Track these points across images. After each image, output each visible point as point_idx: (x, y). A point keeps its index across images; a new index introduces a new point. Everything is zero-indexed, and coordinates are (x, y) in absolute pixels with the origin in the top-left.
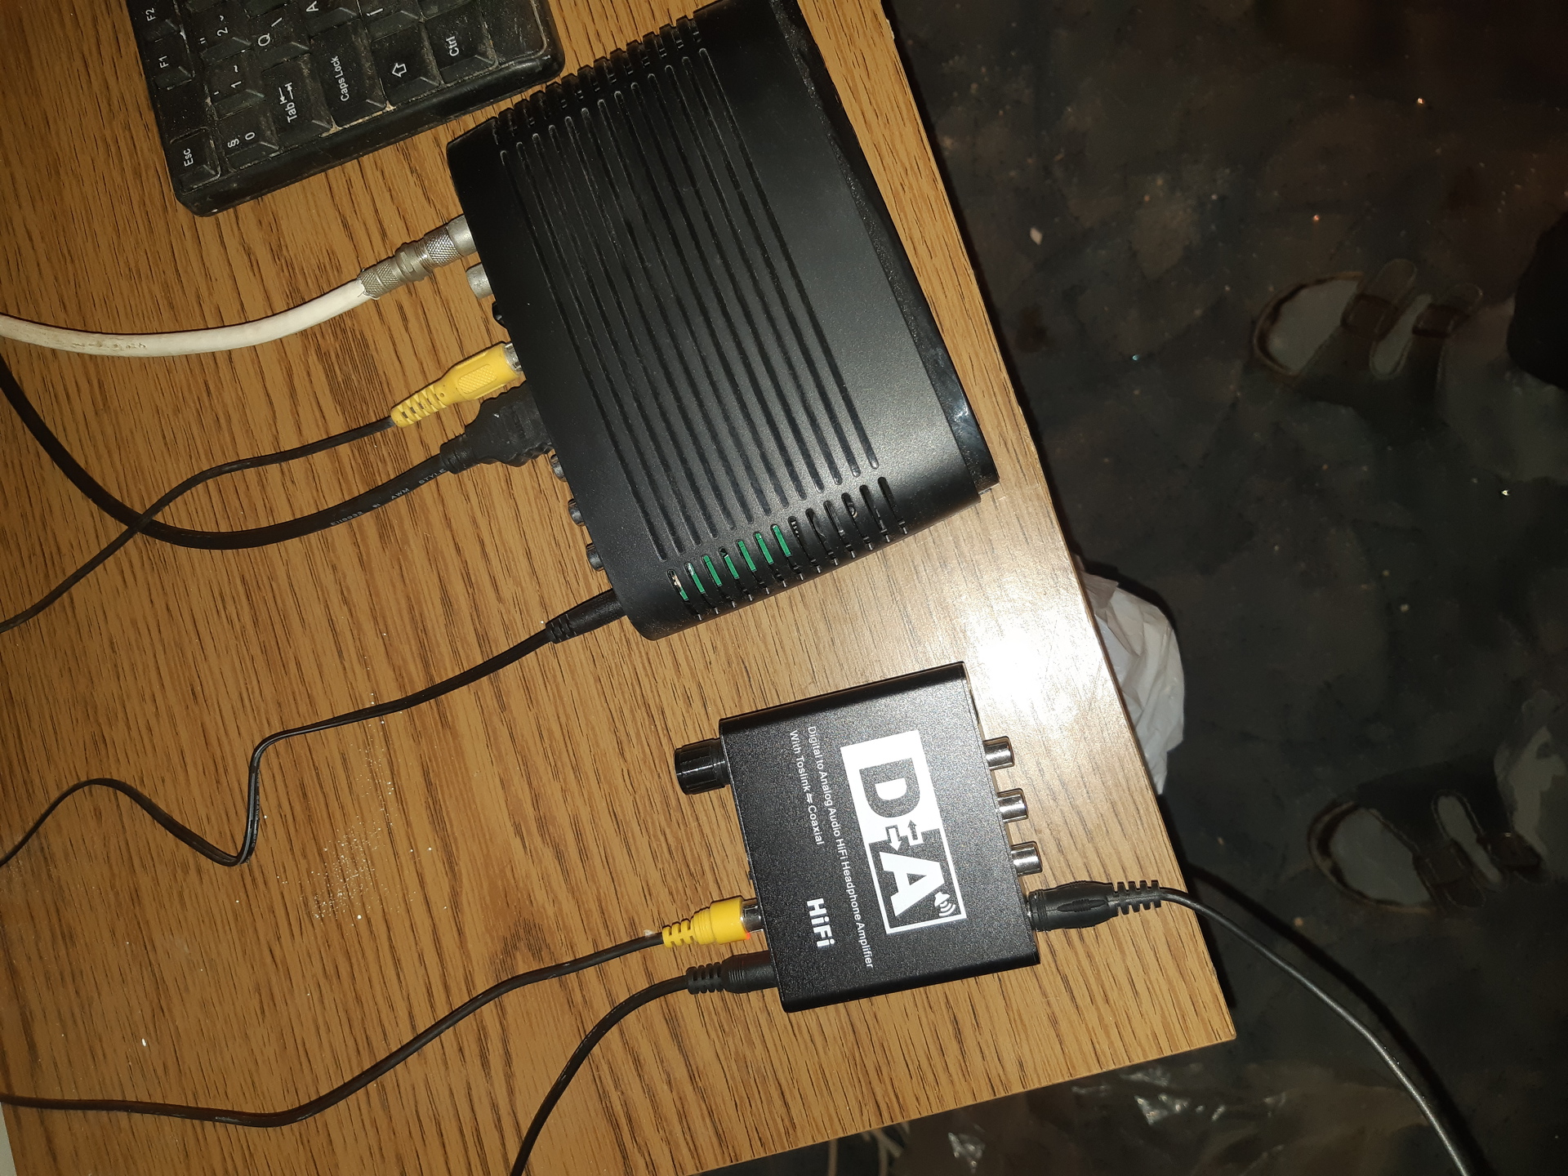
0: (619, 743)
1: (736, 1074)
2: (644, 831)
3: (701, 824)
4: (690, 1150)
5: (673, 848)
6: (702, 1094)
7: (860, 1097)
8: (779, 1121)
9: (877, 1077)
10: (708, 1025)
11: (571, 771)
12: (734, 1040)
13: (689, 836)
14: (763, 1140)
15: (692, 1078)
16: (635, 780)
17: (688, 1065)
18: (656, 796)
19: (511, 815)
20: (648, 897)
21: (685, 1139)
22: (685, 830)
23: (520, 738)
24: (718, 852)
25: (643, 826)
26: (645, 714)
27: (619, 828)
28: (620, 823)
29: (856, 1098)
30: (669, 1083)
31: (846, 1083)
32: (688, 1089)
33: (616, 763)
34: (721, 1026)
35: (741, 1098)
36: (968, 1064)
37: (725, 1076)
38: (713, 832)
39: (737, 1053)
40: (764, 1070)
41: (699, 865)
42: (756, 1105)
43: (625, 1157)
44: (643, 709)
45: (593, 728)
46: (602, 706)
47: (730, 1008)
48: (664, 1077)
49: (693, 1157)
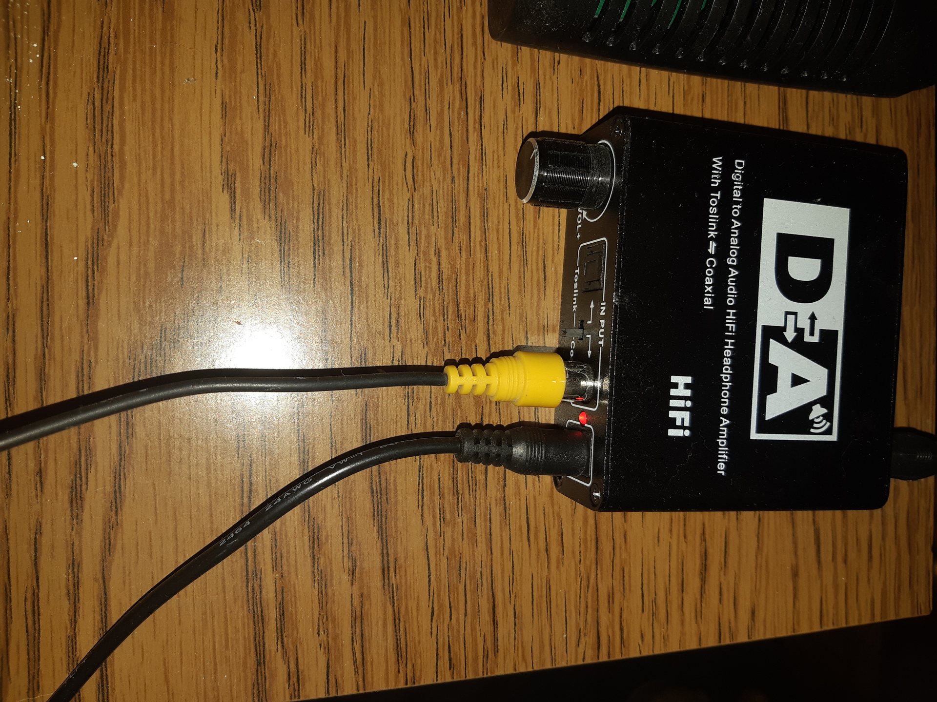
0: (412, 117)
1: (444, 575)
2: (413, 243)
3: (490, 258)
4: (355, 662)
5: (445, 276)
6: (392, 593)
7: (582, 626)
8: (480, 641)
9: (607, 604)
10: (425, 507)
11: (334, 130)
12: (453, 532)
13: (470, 268)
14: (454, 661)
15: (385, 571)
16: (420, 174)
17: (384, 554)
18: (441, 203)
19: (225, 158)
20: (394, 328)
21: (353, 648)
22: (467, 260)
23: (271, 56)
24: (500, 298)
25: (413, 237)
26: (457, 94)
27: (380, 228)
28: (383, 222)
29: (578, 625)
30: (352, 573)
31: (572, 607)
32: (376, 584)
33: (400, 140)
34: (442, 512)
35: (441, 606)
36: (704, 605)
37: (429, 576)
38: (501, 272)
39: (452, 550)
40: (479, 576)
41: (472, 308)
42: (458, 619)
43: (260, 662)
44: (457, 85)
45: (381, 84)
46: (403, 59)
47: (460, 492)
48: (347, 564)
49: (356, 673)
